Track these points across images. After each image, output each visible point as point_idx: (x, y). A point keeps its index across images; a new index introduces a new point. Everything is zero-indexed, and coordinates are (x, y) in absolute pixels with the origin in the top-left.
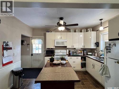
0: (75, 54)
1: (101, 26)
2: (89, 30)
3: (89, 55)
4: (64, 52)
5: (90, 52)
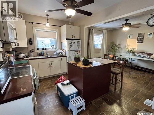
1: (48, 22)
5: (20, 54)
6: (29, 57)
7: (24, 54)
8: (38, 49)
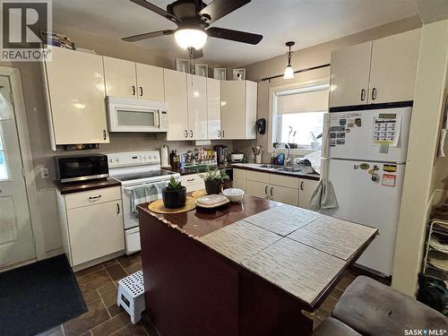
0: (194, 164)
1: (289, 66)
2: (238, 75)
3: (238, 161)
4: (153, 160)
7: (242, 153)
8: (275, 145)
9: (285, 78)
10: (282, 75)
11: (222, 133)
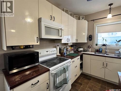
1: (110, 13)
2: (83, 18)
4: (54, 52)
5: (80, 48)
6: (86, 51)
7: (82, 48)
8: (97, 45)
9: (107, 18)
10: (106, 17)
11: (77, 40)
